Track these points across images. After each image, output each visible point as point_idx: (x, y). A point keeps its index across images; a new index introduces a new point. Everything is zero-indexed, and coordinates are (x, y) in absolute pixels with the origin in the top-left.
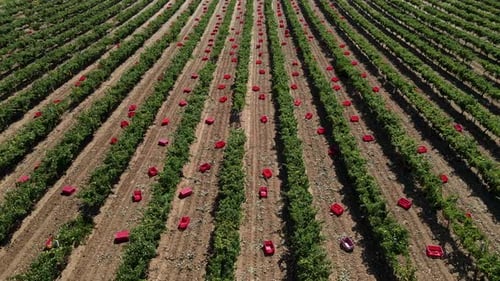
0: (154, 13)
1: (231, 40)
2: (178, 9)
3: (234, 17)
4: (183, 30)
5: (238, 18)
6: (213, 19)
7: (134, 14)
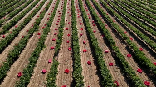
0: (29, 10)
1: (67, 29)
2: (41, 8)
3: (66, 12)
4: (42, 22)
5: (68, 13)
6: (57, 14)
7: (20, 11)
